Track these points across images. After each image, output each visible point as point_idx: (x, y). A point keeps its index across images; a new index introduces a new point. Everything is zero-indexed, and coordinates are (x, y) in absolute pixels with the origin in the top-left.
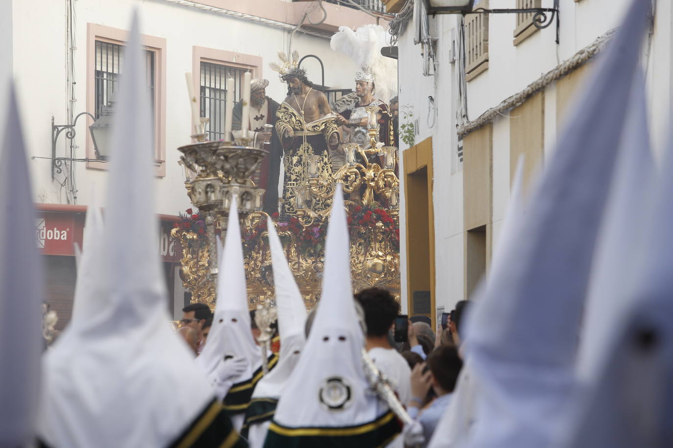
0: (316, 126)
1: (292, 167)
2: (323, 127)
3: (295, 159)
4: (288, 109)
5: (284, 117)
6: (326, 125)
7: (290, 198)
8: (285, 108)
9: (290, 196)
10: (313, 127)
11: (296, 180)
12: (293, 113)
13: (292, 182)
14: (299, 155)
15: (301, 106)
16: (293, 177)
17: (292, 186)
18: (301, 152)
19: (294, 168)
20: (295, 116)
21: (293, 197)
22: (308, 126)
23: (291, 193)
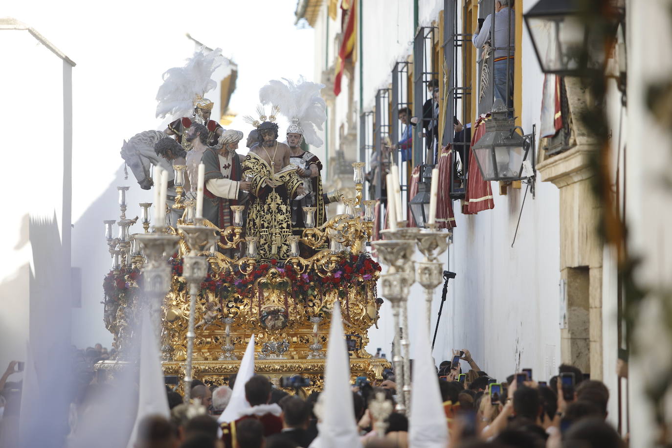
0: (283, 176)
1: (264, 215)
2: (288, 178)
3: (266, 207)
4: (258, 160)
5: (255, 168)
6: (290, 175)
7: (265, 244)
8: (255, 158)
9: (265, 242)
10: (280, 177)
11: (267, 228)
12: (263, 164)
13: (265, 229)
14: (268, 203)
15: (271, 158)
16: (266, 225)
17: (265, 233)
18: (269, 200)
19: (266, 216)
20: (266, 167)
21: (267, 243)
22: (277, 176)
23: (265, 240)
